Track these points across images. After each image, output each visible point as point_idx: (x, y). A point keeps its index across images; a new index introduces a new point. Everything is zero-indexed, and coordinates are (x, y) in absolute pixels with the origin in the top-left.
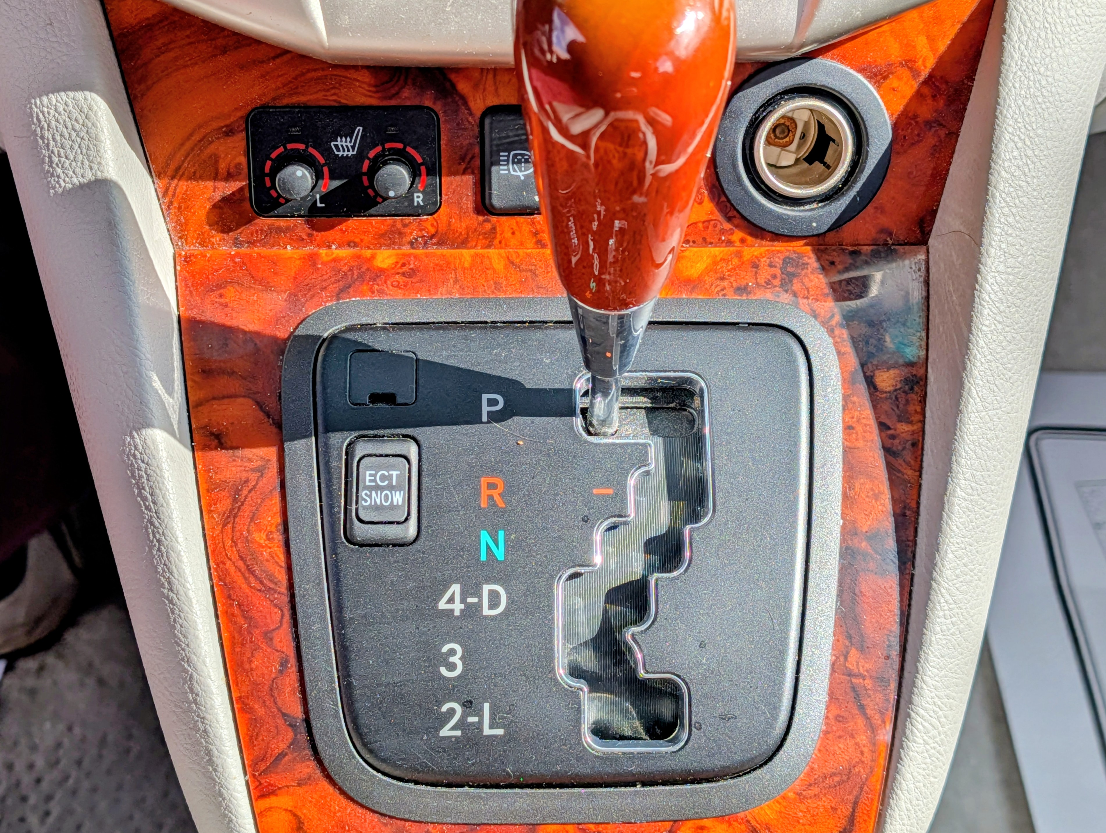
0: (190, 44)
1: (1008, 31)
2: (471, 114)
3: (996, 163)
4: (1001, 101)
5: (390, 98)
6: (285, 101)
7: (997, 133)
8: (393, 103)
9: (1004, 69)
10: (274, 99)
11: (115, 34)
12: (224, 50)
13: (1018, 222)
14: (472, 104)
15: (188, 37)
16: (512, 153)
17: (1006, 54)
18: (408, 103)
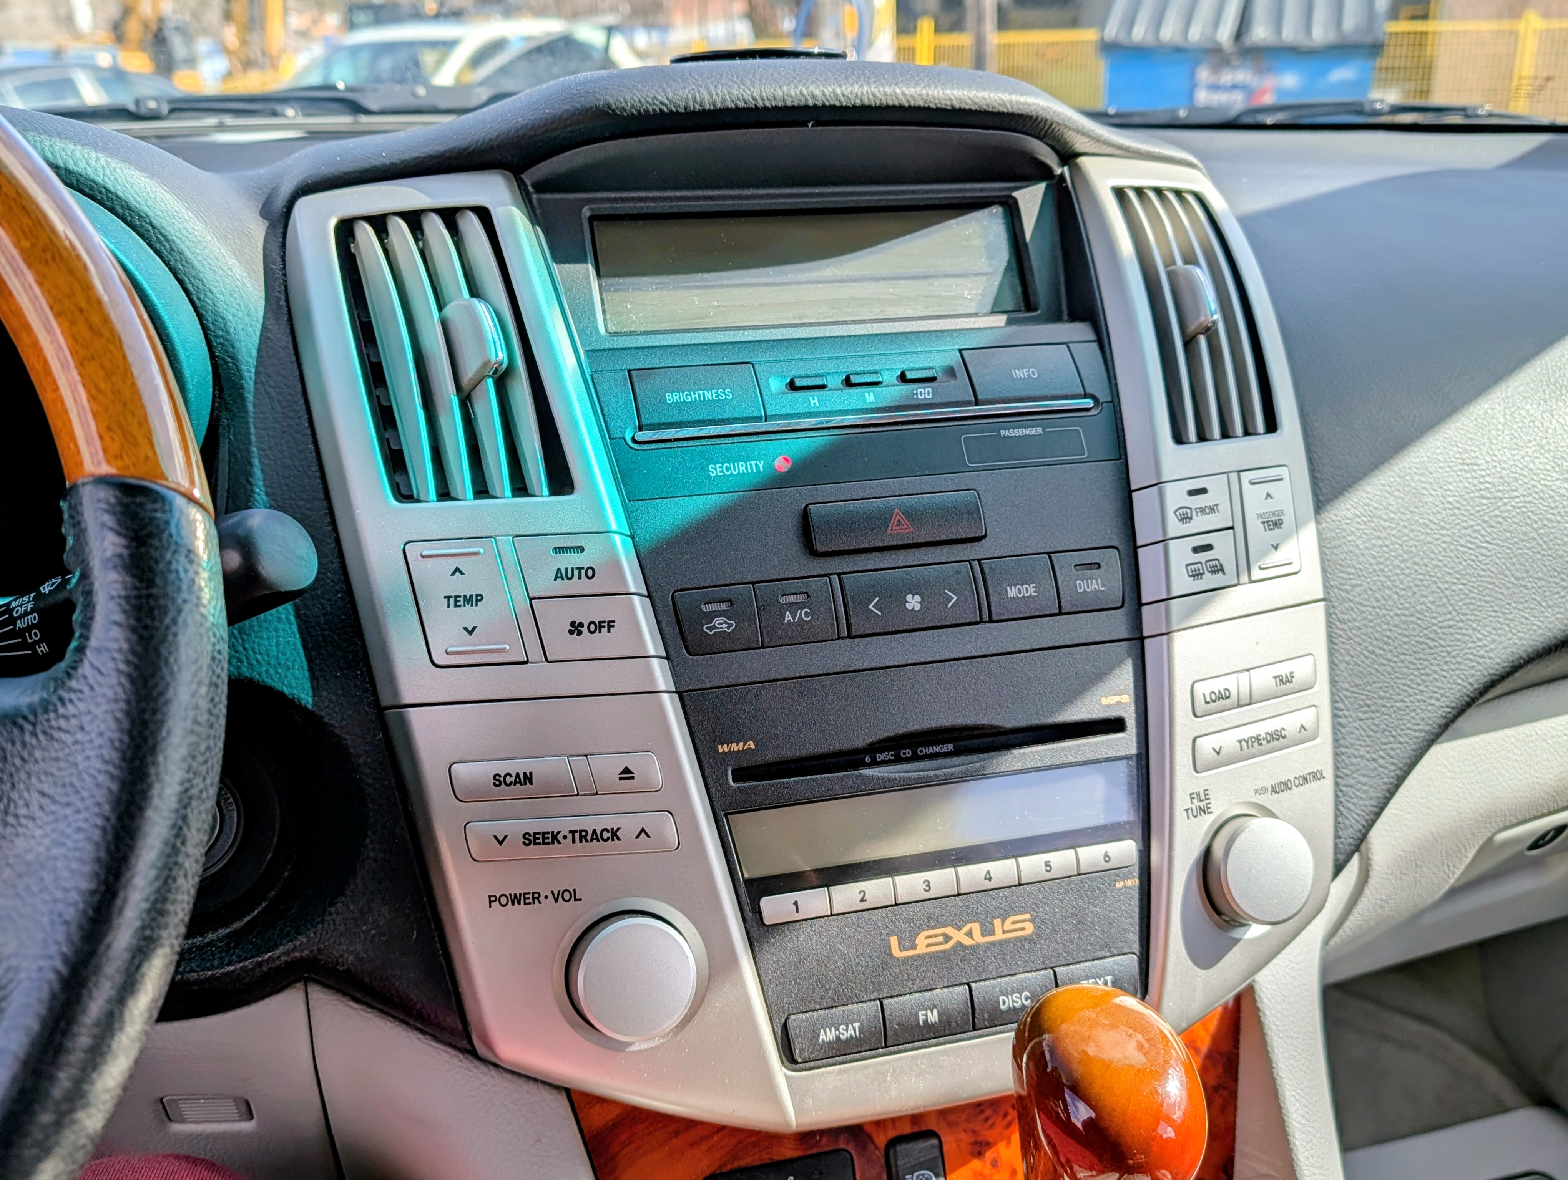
0: (650, 1134)
1: (1262, 1009)
2: (877, 1148)
3: (1288, 1117)
4: (1274, 1065)
5: (812, 1148)
6: (729, 1167)
7: (1280, 1092)
8: (815, 1151)
9: (1268, 1039)
10: (720, 1167)
11: (587, 1138)
12: (677, 1134)
13: (1316, 1162)
14: (876, 1139)
15: (647, 1128)
16: (915, 1175)
17: (1266, 1027)
18: (827, 1149)
